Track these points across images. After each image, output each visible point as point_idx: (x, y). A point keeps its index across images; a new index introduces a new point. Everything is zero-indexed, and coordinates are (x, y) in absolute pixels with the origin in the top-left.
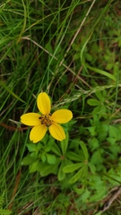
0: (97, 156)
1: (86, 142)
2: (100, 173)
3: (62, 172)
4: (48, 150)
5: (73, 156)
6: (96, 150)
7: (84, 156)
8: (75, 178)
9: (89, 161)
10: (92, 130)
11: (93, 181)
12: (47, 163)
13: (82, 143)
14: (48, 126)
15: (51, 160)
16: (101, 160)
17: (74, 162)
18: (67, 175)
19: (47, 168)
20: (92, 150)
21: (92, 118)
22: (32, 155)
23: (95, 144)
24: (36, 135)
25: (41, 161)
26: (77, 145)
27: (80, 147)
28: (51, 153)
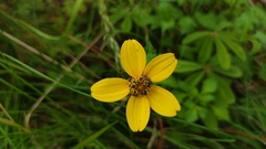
0: (206, 20)
1: (184, 36)
2: (230, 18)
3: (230, 71)
4: (195, 91)
5: (206, 54)
6: (197, 22)
7: (205, 38)
8: (239, 50)
9: (212, 30)
10: (166, 26)
11: (242, 27)
12: (216, 94)
13: (186, 41)
14: (150, 83)
15: (210, 86)
16: (211, 15)
17: (214, 52)
18: (233, 64)
19: (223, 93)
20: (195, 25)
21: (149, 26)
22: (203, 116)
23: (187, 22)
24: (168, 105)
25: (212, 103)
26: (188, 48)
27: (192, 45)
28: (200, 87)
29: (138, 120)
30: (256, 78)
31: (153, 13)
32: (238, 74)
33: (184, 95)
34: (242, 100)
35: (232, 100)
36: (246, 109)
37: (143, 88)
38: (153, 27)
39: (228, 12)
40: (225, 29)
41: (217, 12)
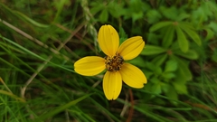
0: (169, 12)
1: (151, 25)
2: (189, 11)
3: (188, 54)
4: (159, 70)
5: (169, 40)
6: (161, 14)
7: (168, 27)
8: (196, 37)
9: (174, 21)
10: (136, 17)
11: (198, 19)
12: (176, 72)
13: (152, 29)
14: (122, 61)
15: (172, 66)
16: (173, 8)
17: (175, 39)
18: (191, 48)
19: (182, 72)
20: (160, 16)
21: (122, 17)
22: (166, 90)
23: (153, 14)
24: (137, 79)
25: (173, 80)
26: (154, 36)
27: (157, 32)
28: (163, 66)
29: (112, 91)
30: (209, 60)
31: (126, 6)
32: (195, 56)
33: (150, 74)
34: (198, 79)
35: (189, 77)
36: (201, 85)
37: (116, 65)
38: (126, 18)
39: (186, 6)
40: (185, 20)
41: (178, 7)
